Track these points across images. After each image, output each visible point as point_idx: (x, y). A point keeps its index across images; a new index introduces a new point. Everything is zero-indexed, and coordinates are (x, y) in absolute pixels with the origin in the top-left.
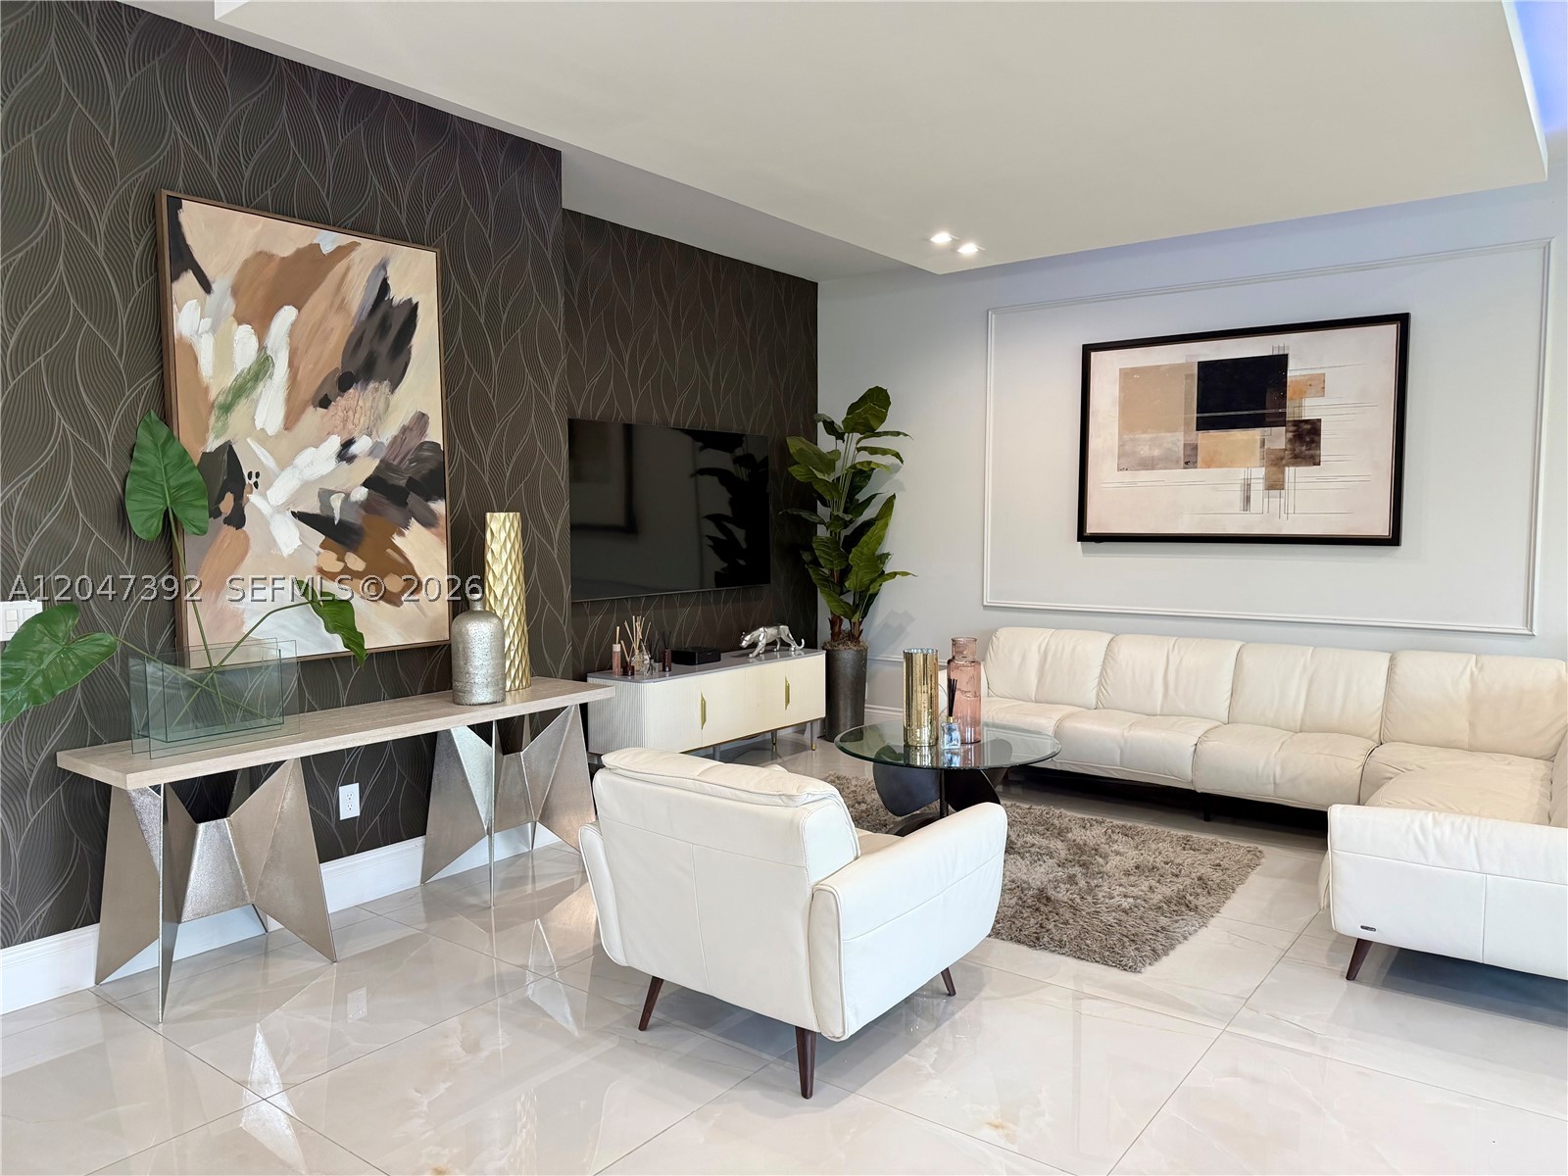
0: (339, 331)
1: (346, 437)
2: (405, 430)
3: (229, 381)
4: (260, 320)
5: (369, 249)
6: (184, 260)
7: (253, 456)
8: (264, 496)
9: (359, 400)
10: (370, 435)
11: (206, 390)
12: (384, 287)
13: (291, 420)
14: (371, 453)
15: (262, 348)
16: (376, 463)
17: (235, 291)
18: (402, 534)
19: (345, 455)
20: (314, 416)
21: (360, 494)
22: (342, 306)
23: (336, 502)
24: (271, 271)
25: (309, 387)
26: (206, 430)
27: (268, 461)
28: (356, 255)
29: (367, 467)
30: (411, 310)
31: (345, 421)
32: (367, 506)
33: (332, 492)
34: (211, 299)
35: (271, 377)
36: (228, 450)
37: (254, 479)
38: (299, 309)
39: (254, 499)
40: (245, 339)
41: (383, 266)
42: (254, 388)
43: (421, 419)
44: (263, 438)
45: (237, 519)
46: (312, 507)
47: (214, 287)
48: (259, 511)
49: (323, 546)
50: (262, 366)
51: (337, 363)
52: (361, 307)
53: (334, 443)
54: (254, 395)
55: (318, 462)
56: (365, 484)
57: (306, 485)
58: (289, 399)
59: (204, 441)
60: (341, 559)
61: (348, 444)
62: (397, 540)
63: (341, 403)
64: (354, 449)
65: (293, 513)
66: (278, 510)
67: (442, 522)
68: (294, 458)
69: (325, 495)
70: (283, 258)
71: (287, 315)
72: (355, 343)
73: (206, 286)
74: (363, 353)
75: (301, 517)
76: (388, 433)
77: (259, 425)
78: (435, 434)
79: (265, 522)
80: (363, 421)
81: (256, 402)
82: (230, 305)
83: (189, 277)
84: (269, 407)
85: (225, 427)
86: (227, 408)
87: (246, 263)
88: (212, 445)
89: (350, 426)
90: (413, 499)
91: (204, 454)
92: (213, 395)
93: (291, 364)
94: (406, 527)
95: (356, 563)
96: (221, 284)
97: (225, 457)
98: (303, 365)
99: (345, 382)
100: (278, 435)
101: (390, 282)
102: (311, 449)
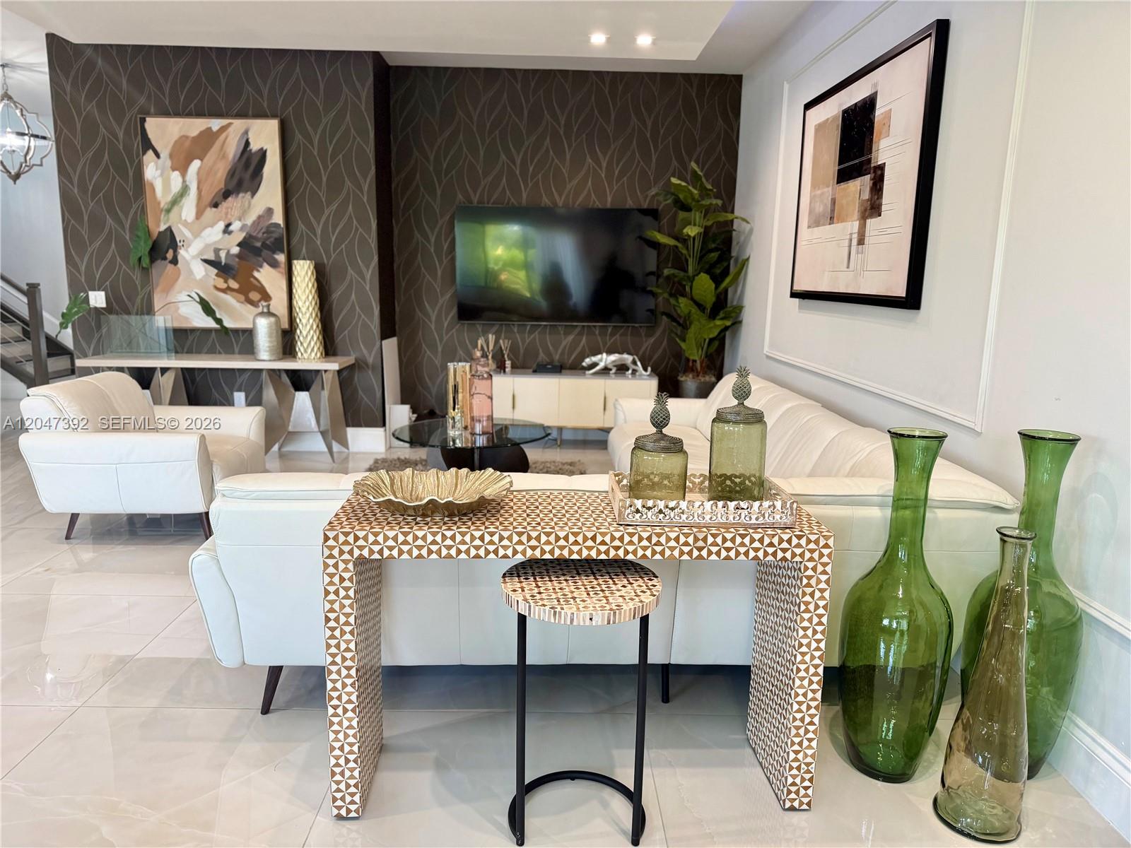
0: (222, 171)
1: (227, 222)
2: (259, 217)
3: (169, 198)
4: (183, 168)
5: (238, 125)
6: (147, 145)
7: (181, 233)
8: (187, 251)
9: (234, 203)
10: (240, 220)
11: (159, 203)
12: (247, 143)
13: (199, 215)
14: (242, 229)
15: (184, 181)
16: (244, 234)
17: (171, 156)
18: (258, 271)
19: (227, 230)
20: (210, 212)
21: (235, 250)
22: (224, 156)
23: (223, 255)
24: (187, 143)
25: (208, 198)
26: (160, 221)
27: (188, 234)
28: (231, 129)
29: (240, 237)
30: (263, 154)
31: (227, 214)
32: (239, 256)
33: (220, 250)
34: (160, 161)
35: (189, 195)
36: (169, 230)
37: (182, 243)
38: (202, 160)
39: (182, 252)
40: (176, 177)
41: (246, 132)
42: (180, 201)
43: (270, 211)
44: (186, 224)
45: (175, 261)
46: (211, 257)
47: (161, 155)
48: (184, 258)
49: (217, 275)
50: (185, 190)
51: (222, 186)
52: (235, 156)
53: (221, 225)
54: (181, 204)
55: (213, 235)
56: (238, 245)
57: (207, 246)
58: (198, 205)
59: (158, 226)
60: (226, 282)
61: (228, 225)
62: (256, 274)
63: (224, 205)
64: (231, 228)
65: (202, 260)
66: (194, 257)
67: (283, 265)
68: (201, 232)
69: (217, 251)
70: (193, 138)
71: (196, 164)
72: (232, 174)
73: (158, 155)
74: (235, 181)
75: (206, 261)
76: (250, 220)
77: (183, 218)
78: (278, 218)
79: (187, 263)
80: (236, 213)
81: (182, 208)
82: (169, 163)
83: (150, 153)
84: (188, 209)
85: (168, 220)
86: (168, 211)
87: (176, 142)
88: (163, 228)
89: (229, 216)
90: (265, 253)
91: (160, 233)
92: (162, 205)
93: (198, 188)
94: (261, 267)
95: (234, 284)
96: (164, 154)
97: (169, 233)
98: (205, 188)
99: (226, 194)
100: (193, 222)
101: (250, 140)
102: (210, 229)
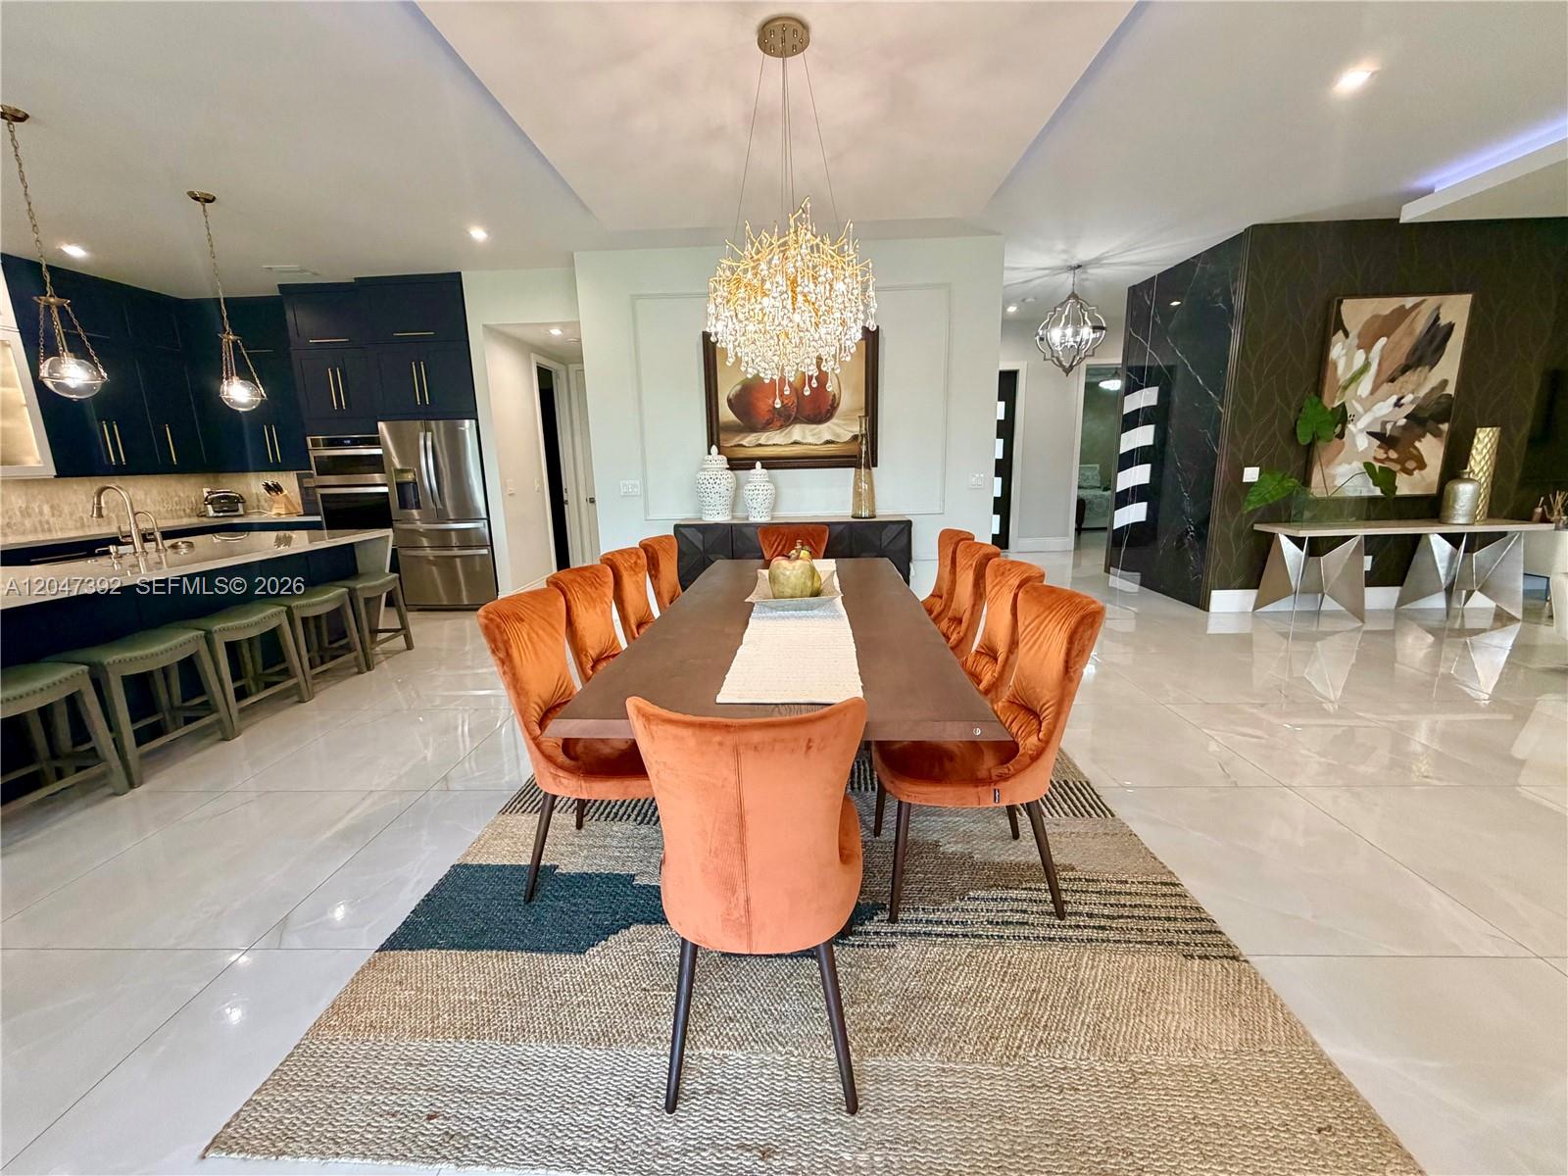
0: (1407, 344)
1: (1400, 395)
2: (1433, 389)
3: (1349, 376)
5: (1432, 301)
6: (1340, 325)
7: (1354, 407)
8: (1355, 424)
9: (1411, 377)
10: (1413, 393)
11: (1338, 381)
12: (1437, 318)
13: (1375, 390)
14: (1412, 402)
15: (1367, 358)
16: (1414, 406)
17: (1359, 336)
18: (1420, 441)
19: (1398, 404)
20: (1386, 387)
21: (1402, 422)
22: (1411, 333)
24: (1378, 322)
25: (1387, 373)
26: (1335, 397)
27: (1360, 409)
28: (1423, 306)
29: (1408, 409)
30: (1451, 327)
31: (1401, 388)
32: (1404, 427)
33: (1387, 422)
34: (1348, 341)
35: (1368, 372)
36: (1343, 406)
37: (1352, 418)
38: (1388, 338)
39: (1350, 426)
40: (1360, 355)
41: (1438, 308)
42: (1359, 377)
43: (1445, 383)
44: (1360, 400)
45: (1341, 436)
46: (1377, 429)
47: (1350, 335)
48: (1351, 432)
49: (1379, 447)
50: (1366, 366)
51: (1403, 361)
52: (1421, 332)
53: (1394, 398)
54: (1359, 381)
55: (1384, 409)
56: (1406, 417)
57: (1375, 420)
58: (1375, 382)
59: (1333, 402)
60: (1386, 453)
61: (1399, 399)
62: (1417, 444)
63: (1401, 379)
64: (1403, 401)
65: (1368, 433)
66: (1361, 431)
67: (1445, 435)
68: (1373, 406)
69: (1384, 423)
70: (1386, 316)
71: (1383, 341)
72: (1414, 350)
73: (1347, 335)
74: (1418, 353)
75: (1371, 434)
76: (1422, 393)
77: (1358, 394)
78: (1451, 390)
79: (1353, 436)
80: (1411, 387)
81: (1360, 383)
82: (1356, 342)
83: (1340, 334)
84: (1365, 386)
85: (1343, 396)
86: (1345, 388)
87: (1366, 323)
88: (1337, 403)
89: (1403, 390)
90: (1431, 424)
91: (1333, 409)
92: (1340, 383)
93: (1379, 365)
94: (1424, 436)
95: (1393, 455)
96: (1353, 334)
97: (1341, 409)
98: (1385, 365)
99: (1405, 369)
100: (1367, 398)
101: (1441, 316)
102: (1382, 403)
